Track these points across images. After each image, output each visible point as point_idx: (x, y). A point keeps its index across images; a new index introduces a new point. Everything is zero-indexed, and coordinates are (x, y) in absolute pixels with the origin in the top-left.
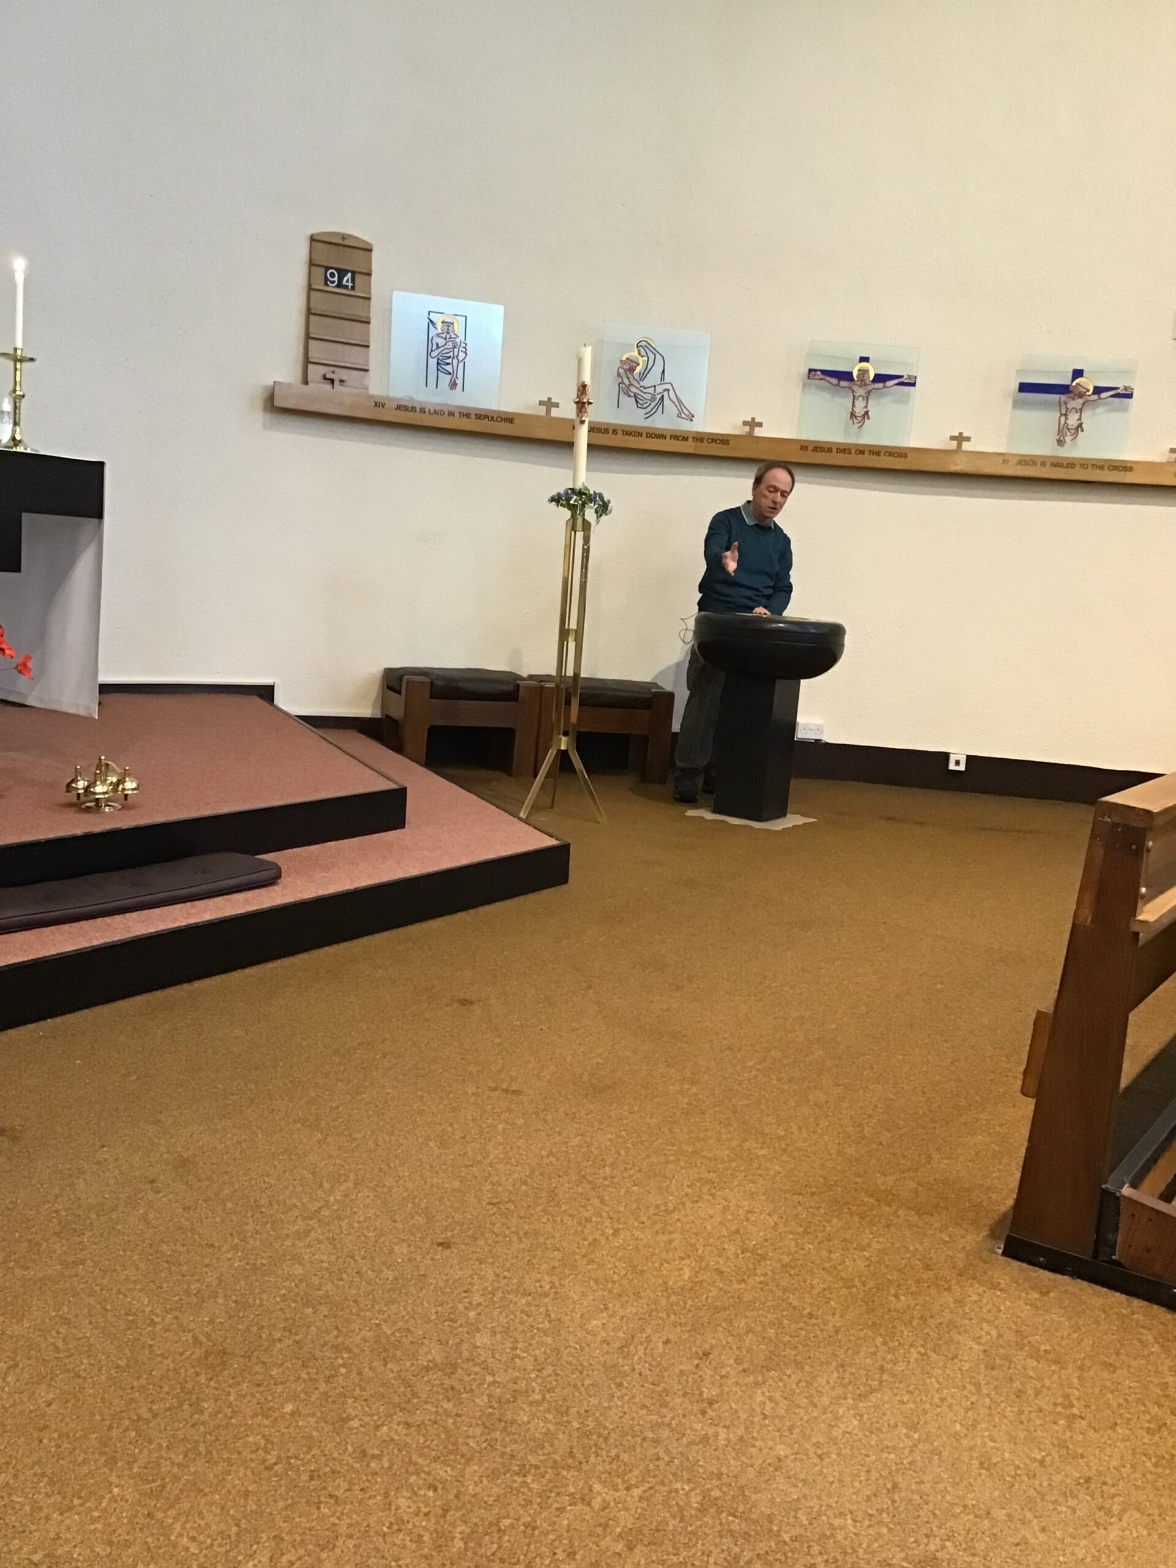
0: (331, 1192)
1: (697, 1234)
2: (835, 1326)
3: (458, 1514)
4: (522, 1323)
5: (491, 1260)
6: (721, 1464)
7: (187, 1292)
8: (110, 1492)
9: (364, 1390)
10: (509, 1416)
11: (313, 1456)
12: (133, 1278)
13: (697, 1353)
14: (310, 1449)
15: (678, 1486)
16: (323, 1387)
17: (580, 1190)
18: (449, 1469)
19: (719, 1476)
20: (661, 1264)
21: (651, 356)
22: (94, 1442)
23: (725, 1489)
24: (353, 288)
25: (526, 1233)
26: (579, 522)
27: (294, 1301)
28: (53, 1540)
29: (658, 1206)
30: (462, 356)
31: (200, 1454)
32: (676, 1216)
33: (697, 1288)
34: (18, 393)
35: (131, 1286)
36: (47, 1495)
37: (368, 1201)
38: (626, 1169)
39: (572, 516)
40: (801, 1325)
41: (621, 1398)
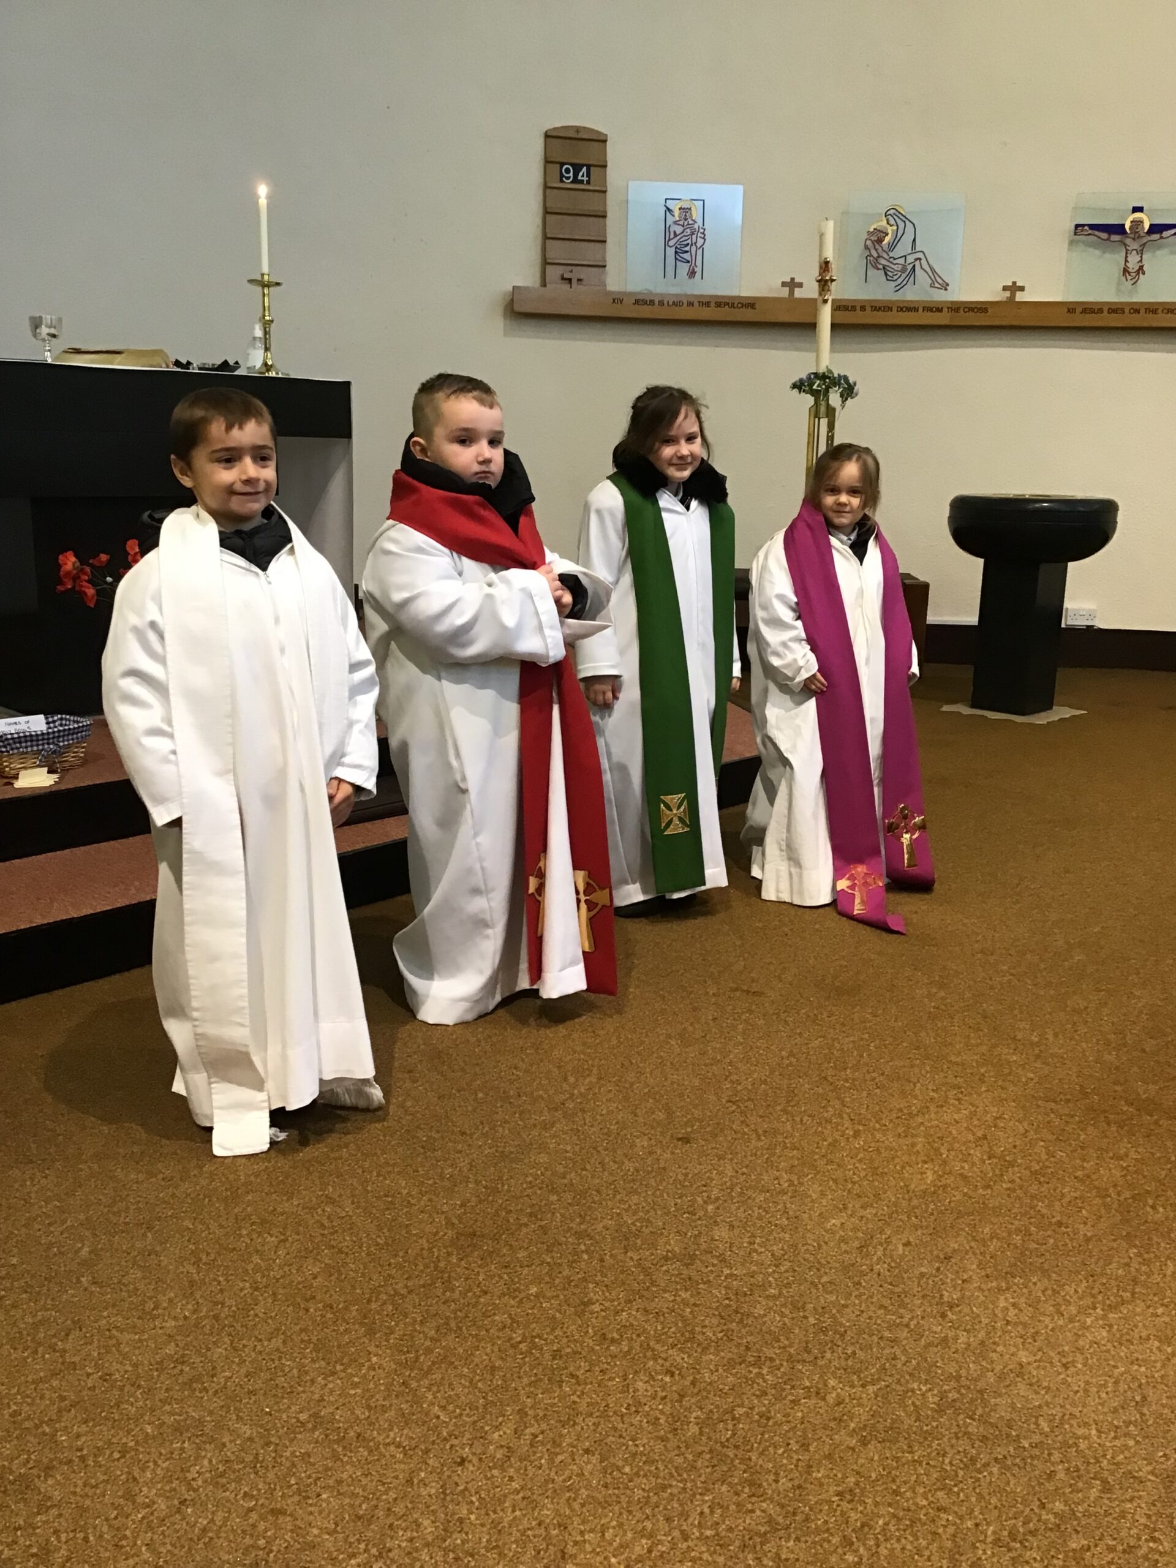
0: (575, 1086)
1: (941, 1138)
2: (1085, 1235)
3: (693, 1400)
4: (760, 1218)
5: (730, 1156)
6: (961, 1367)
7: (441, 1177)
8: (369, 1360)
9: (606, 1276)
10: (745, 1308)
11: (556, 1337)
12: (392, 1162)
13: (938, 1257)
14: (553, 1330)
15: (915, 1385)
16: (566, 1272)
17: (820, 1090)
18: (685, 1356)
19: (958, 1378)
20: (903, 1167)
21: (901, 225)
22: (354, 1313)
23: (963, 1391)
24: (588, 182)
25: (765, 1132)
26: (823, 409)
27: (540, 1189)
28: (319, 1401)
29: (900, 1110)
30: (700, 242)
31: (451, 1330)
32: (920, 1119)
33: (940, 1192)
34: (267, 318)
35: (390, 1169)
36: (313, 1361)
37: (611, 1095)
38: (868, 1071)
39: (816, 402)
40: (1049, 1233)
41: (858, 1297)
